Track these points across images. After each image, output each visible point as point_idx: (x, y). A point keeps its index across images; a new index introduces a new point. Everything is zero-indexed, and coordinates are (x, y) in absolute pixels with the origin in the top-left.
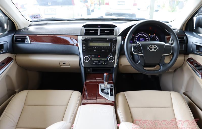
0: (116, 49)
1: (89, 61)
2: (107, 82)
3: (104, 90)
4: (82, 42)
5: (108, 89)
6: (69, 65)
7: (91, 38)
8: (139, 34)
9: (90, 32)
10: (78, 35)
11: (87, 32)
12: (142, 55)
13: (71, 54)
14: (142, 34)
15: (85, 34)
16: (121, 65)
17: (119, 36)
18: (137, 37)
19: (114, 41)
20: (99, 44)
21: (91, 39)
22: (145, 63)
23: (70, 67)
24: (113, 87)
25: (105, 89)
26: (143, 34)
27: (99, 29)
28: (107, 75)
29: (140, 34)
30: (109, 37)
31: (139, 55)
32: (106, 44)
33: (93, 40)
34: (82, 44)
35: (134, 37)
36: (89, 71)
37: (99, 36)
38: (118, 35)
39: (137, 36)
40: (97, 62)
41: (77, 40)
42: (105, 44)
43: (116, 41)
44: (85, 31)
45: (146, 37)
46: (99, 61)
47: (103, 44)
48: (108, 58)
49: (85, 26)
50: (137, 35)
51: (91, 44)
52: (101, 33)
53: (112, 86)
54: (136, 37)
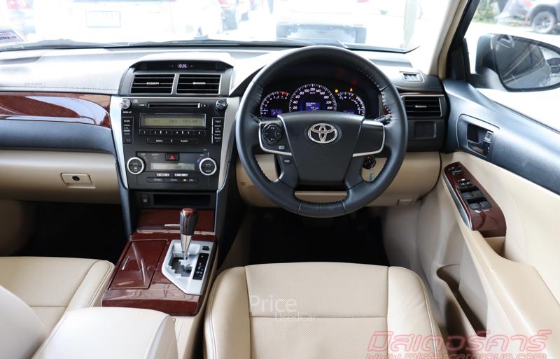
0: (221, 136)
1: (144, 171)
2: (190, 237)
3: (182, 258)
4: (123, 114)
5: (192, 256)
6: (91, 184)
7: (149, 103)
8: (302, 90)
9: (149, 85)
10: (111, 95)
11: (139, 86)
12: (290, 154)
13: (94, 149)
14: (313, 89)
15: (133, 91)
16: (243, 184)
17: (233, 95)
18: (297, 97)
19: (216, 112)
20: (173, 121)
21: (150, 106)
22: (299, 179)
23: (94, 188)
24: (209, 252)
25: (185, 258)
26: (317, 88)
27: (177, 76)
28: (188, 216)
29: (309, 88)
30: (201, 100)
31: (282, 155)
32: (193, 121)
33: (155, 109)
34: (123, 120)
35: (289, 97)
36: (145, 201)
37: (174, 96)
38: (230, 93)
39: (298, 94)
40: (166, 175)
41: (107, 109)
42: (191, 120)
43: (223, 110)
44: (136, 81)
45: (326, 97)
46: (172, 172)
47: (185, 119)
48: (200, 161)
49: (137, 67)
50: (299, 92)
51: (151, 122)
52: (179, 86)
53: (206, 248)
54: (294, 99)
